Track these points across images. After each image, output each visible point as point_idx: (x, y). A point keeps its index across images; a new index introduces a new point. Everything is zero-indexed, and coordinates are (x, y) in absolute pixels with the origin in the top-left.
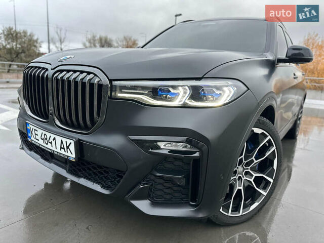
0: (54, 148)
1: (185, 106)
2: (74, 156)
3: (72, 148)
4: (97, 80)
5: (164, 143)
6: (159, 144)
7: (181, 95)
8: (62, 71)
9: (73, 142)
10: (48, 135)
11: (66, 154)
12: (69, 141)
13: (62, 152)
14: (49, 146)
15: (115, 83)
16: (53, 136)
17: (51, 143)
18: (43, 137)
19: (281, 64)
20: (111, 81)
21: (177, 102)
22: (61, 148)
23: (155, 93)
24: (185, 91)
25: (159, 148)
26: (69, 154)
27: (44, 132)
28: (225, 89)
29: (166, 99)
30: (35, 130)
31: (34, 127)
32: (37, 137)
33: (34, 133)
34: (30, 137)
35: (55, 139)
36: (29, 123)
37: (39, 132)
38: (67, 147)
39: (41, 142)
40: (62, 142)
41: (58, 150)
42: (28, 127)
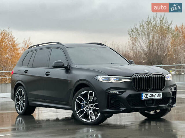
0: (155, 97)
2: (162, 97)
3: (161, 95)
9: (162, 93)
10: (153, 94)
12: (160, 93)
13: (158, 97)
14: (153, 97)
18: (151, 95)
26: (160, 97)
27: (151, 94)
31: (146, 94)
32: (147, 97)
33: (146, 96)
34: (143, 98)
35: (156, 94)
36: (143, 93)
37: (149, 94)
38: (160, 95)
39: (149, 98)
40: (158, 94)
41: (157, 97)
42: (142, 95)
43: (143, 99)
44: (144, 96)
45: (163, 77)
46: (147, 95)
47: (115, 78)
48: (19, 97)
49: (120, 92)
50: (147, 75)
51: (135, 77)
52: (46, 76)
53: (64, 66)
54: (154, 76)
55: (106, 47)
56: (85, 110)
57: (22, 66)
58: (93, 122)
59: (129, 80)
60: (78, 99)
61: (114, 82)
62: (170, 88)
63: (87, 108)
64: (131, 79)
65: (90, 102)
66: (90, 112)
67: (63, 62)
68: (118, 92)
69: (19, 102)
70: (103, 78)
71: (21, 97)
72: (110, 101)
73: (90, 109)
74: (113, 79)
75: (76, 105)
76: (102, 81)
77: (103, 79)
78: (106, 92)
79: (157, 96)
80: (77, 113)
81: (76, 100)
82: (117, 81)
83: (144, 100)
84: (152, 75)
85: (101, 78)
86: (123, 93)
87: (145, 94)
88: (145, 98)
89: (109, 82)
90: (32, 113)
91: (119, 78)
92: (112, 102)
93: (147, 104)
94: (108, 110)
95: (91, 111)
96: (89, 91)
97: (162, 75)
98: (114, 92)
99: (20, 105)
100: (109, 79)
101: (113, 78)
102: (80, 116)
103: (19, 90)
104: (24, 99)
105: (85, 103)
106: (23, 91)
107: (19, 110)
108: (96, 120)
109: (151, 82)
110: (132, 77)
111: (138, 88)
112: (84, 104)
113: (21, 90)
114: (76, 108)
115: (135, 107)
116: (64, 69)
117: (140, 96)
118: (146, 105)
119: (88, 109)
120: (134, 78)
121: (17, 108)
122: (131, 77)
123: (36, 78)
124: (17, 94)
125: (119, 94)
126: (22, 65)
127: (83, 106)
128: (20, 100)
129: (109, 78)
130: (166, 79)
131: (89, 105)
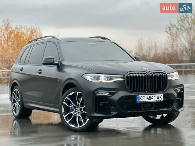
0: (154, 100)
3: (162, 97)
9: (162, 95)
10: (151, 96)
11: (159, 100)
12: (161, 95)
13: (158, 100)
14: (152, 100)
16: (154, 95)
17: (153, 98)
18: (148, 97)
22: (157, 98)
26: (161, 100)
27: (149, 95)
30: (143, 96)
31: (142, 96)
32: (144, 99)
33: (142, 98)
35: (155, 96)
36: (139, 95)
37: (146, 96)
38: (160, 97)
39: (146, 100)
40: (158, 96)
41: (156, 100)
42: (137, 97)
43: (138, 102)
44: (140, 98)
45: (165, 76)
46: (144, 97)
47: (105, 76)
48: (15, 98)
49: (110, 93)
50: (144, 73)
51: (129, 75)
52: (38, 74)
53: (55, 63)
54: (154, 75)
55: (108, 41)
56: (73, 114)
57: (19, 64)
58: (81, 128)
59: (122, 80)
60: (65, 101)
61: (104, 81)
62: (174, 89)
63: (76, 111)
64: (124, 78)
65: (78, 104)
66: (78, 116)
67: (54, 59)
68: (108, 93)
69: (15, 104)
70: (92, 76)
71: (17, 98)
72: (99, 105)
73: (79, 113)
74: (103, 79)
75: (63, 109)
76: (90, 80)
77: (91, 78)
78: (94, 93)
79: (156, 98)
80: (64, 117)
81: (64, 103)
82: (108, 80)
83: (141, 103)
84: (151, 73)
85: (89, 77)
86: (113, 94)
87: (141, 96)
88: (141, 101)
89: (99, 81)
90: (29, 116)
91: (110, 77)
92: (101, 105)
93: (144, 107)
94: (96, 115)
95: (80, 115)
96: (78, 92)
97: (164, 73)
98: (104, 93)
99: (16, 107)
100: (98, 78)
101: (103, 77)
102: (67, 120)
103: (15, 90)
104: (20, 101)
105: (74, 106)
106: (18, 92)
107: (15, 113)
108: (85, 126)
109: (149, 82)
110: (126, 76)
111: (132, 89)
112: (72, 107)
113: (17, 90)
114: (63, 111)
115: (129, 112)
116: (55, 66)
117: (135, 98)
118: (143, 109)
119: (77, 113)
120: (127, 77)
121: (13, 110)
122: (124, 75)
123: (29, 77)
124: (14, 95)
125: (109, 95)
126: (20, 62)
127: (71, 109)
128: (16, 102)
129: (99, 76)
130: (169, 78)
131: (78, 109)
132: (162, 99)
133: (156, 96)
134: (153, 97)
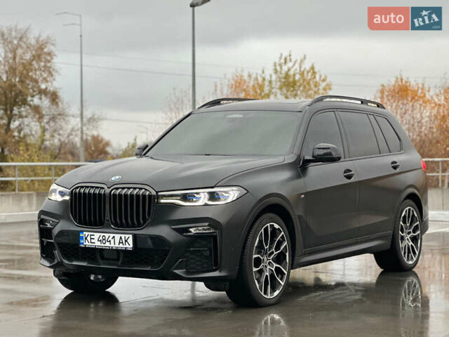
0: (112, 245)
1: (206, 205)
2: (131, 246)
3: (130, 241)
4: (148, 193)
5: (194, 229)
6: (191, 230)
7: (203, 198)
8: (117, 189)
9: (131, 236)
10: (107, 235)
11: (125, 246)
12: (127, 236)
13: (121, 245)
14: (108, 244)
15: (160, 194)
16: (112, 235)
17: (110, 241)
18: (101, 238)
19: (312, 164)
20: (157, 192)
21: (200, 203)
22: (120, 243)
23: (185, 198)
24: (205, 196)
25: (191, 232)
26: (127, 246)
27: (102, 234)
28: (230, 192)
29: (193, 201)
30: (91, 235)
31: (90, 233)
32: (93, 241)
33: (89, 238)
34: (83, 243)
35: (114, 237)
36: (82, 231)
37: (97, 235)
38: (126, 241)
39: (98, 244)
40: (121, 238)
41: (117, 245)
42: (81, 235)
43: (82, 246)
44: (86, 239)
46: (92, 237)
62: (173, 227)
79: (117, 242)
86: (54, 224)
87: (86, 233)
88: (87, 243)
93: (102, 259)
109: (107, 207)
111: (77, 218)
117: (76, 235)
122: (70, 189)
132: (129, 245)
133: (117, 237)
134: (110, 239)
